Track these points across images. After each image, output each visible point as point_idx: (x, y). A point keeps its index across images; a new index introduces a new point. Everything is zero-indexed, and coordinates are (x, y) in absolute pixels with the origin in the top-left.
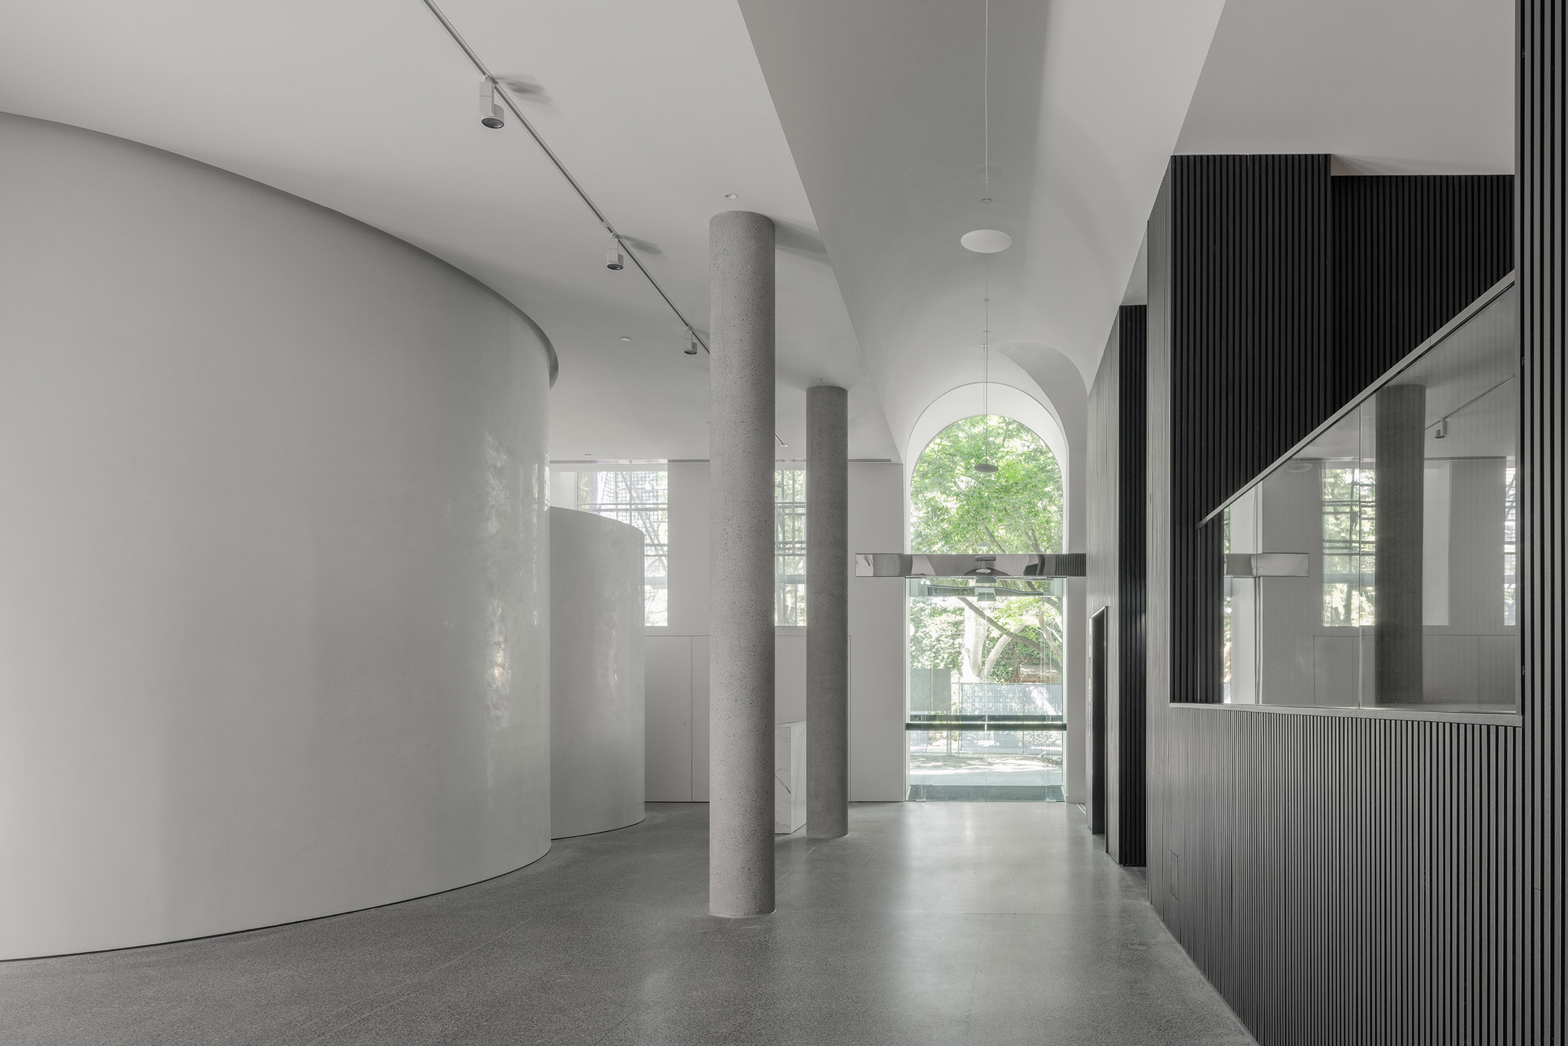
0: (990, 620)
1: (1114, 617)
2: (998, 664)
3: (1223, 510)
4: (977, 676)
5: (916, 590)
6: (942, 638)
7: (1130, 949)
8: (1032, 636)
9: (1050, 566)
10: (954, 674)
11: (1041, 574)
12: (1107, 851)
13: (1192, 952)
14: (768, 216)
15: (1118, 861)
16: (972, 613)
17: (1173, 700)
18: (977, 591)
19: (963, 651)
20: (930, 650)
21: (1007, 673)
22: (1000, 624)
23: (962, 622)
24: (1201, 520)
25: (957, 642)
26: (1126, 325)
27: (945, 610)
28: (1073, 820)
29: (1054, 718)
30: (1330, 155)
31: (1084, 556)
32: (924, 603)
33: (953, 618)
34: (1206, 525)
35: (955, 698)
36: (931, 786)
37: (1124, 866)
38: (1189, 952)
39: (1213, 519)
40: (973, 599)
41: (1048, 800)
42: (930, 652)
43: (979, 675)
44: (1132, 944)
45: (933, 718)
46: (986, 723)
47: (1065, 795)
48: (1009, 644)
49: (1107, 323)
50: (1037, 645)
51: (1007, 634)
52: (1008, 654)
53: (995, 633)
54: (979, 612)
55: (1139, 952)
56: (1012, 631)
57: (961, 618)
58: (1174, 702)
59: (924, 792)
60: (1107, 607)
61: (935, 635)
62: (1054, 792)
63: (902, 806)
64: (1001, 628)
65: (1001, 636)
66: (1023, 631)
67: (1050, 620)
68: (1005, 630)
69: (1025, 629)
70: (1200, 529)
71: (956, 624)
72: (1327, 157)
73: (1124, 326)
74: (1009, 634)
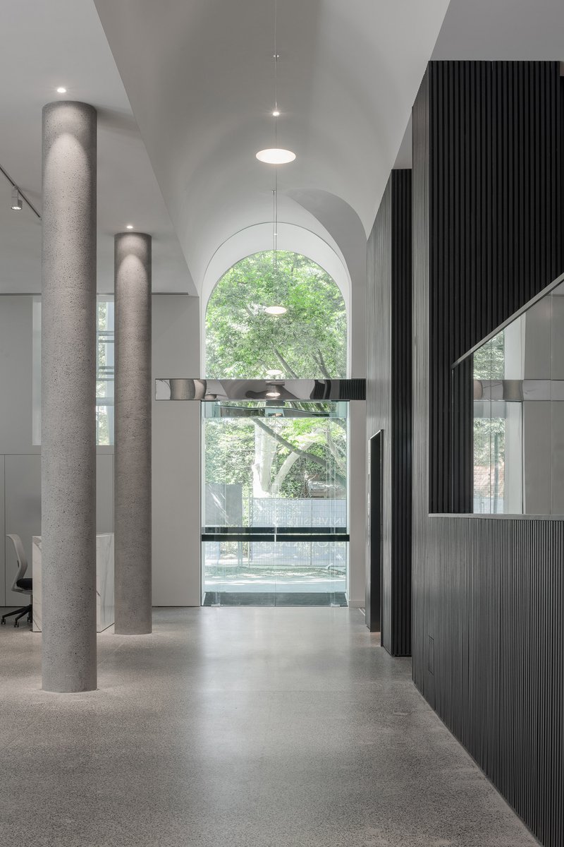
0: (280, 438)
1: (388, 440)
2: (287, 479)
3: (473, 353)
4: (267, 491)
5: (210, 412)
6: (232, 455)
7: (394, 715)
8: (319, 453)
9: (336, 390)
10: (245, 488)
11: (327, 397)
12: (382, 645)
13: (443, 716)
14: (93, 105)
15: (390, 651)
16: (263, 432)
17: (432, 511)
18: (267, 412)
19: (253, 467)
20: (221, 466)
21: (296, 488)
22: (289, 442)
23: (252, 439)
24: (454, 361)
25: (247, 458)
26: (398, 186)
27: (235, 428)
28: (354, 621)
29: (338, 530)
30: (559, 62)
31: (364, 381)
32: (216, 422)
33: (243, 435)
34: (459, 365)
35: (245, 513)
36: (225, 593)
37: (396, 656)
38: (440, 716)
39: (464, 361)
40: (263, 420)
41: (332, 605)
42: (221, 468)
43: (269, 489)
44: (396, 712)
45: (225, 530)
46: (275, 535)
47: (348, 600)
48: (297, 460)
49: (380, 183)
50: (324, 462)
51: (295, 451)
52: (295, 472)
53: (284, 450)
54: (269, 431)
55: (401, 717)
56: (300, 448)
57: (251, 435)
58: (432, 512)
59: (218, 598)
60: (382, 431)
61: (225, 451)
62: (339, 598)
63: (198, 610)
64: (290, 445)
65: (290, 452)
66: (311, 447)
67: (336, 437)
68: (294, 447)
69: (314, 446)
70: (454, 369)
71: (246, 440)
72: (557, 64)
73: (396, 187)
74: (298, 451)
